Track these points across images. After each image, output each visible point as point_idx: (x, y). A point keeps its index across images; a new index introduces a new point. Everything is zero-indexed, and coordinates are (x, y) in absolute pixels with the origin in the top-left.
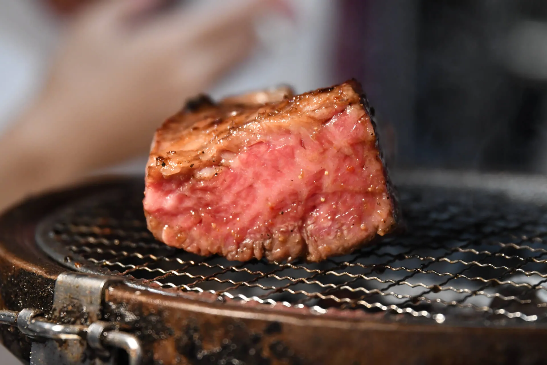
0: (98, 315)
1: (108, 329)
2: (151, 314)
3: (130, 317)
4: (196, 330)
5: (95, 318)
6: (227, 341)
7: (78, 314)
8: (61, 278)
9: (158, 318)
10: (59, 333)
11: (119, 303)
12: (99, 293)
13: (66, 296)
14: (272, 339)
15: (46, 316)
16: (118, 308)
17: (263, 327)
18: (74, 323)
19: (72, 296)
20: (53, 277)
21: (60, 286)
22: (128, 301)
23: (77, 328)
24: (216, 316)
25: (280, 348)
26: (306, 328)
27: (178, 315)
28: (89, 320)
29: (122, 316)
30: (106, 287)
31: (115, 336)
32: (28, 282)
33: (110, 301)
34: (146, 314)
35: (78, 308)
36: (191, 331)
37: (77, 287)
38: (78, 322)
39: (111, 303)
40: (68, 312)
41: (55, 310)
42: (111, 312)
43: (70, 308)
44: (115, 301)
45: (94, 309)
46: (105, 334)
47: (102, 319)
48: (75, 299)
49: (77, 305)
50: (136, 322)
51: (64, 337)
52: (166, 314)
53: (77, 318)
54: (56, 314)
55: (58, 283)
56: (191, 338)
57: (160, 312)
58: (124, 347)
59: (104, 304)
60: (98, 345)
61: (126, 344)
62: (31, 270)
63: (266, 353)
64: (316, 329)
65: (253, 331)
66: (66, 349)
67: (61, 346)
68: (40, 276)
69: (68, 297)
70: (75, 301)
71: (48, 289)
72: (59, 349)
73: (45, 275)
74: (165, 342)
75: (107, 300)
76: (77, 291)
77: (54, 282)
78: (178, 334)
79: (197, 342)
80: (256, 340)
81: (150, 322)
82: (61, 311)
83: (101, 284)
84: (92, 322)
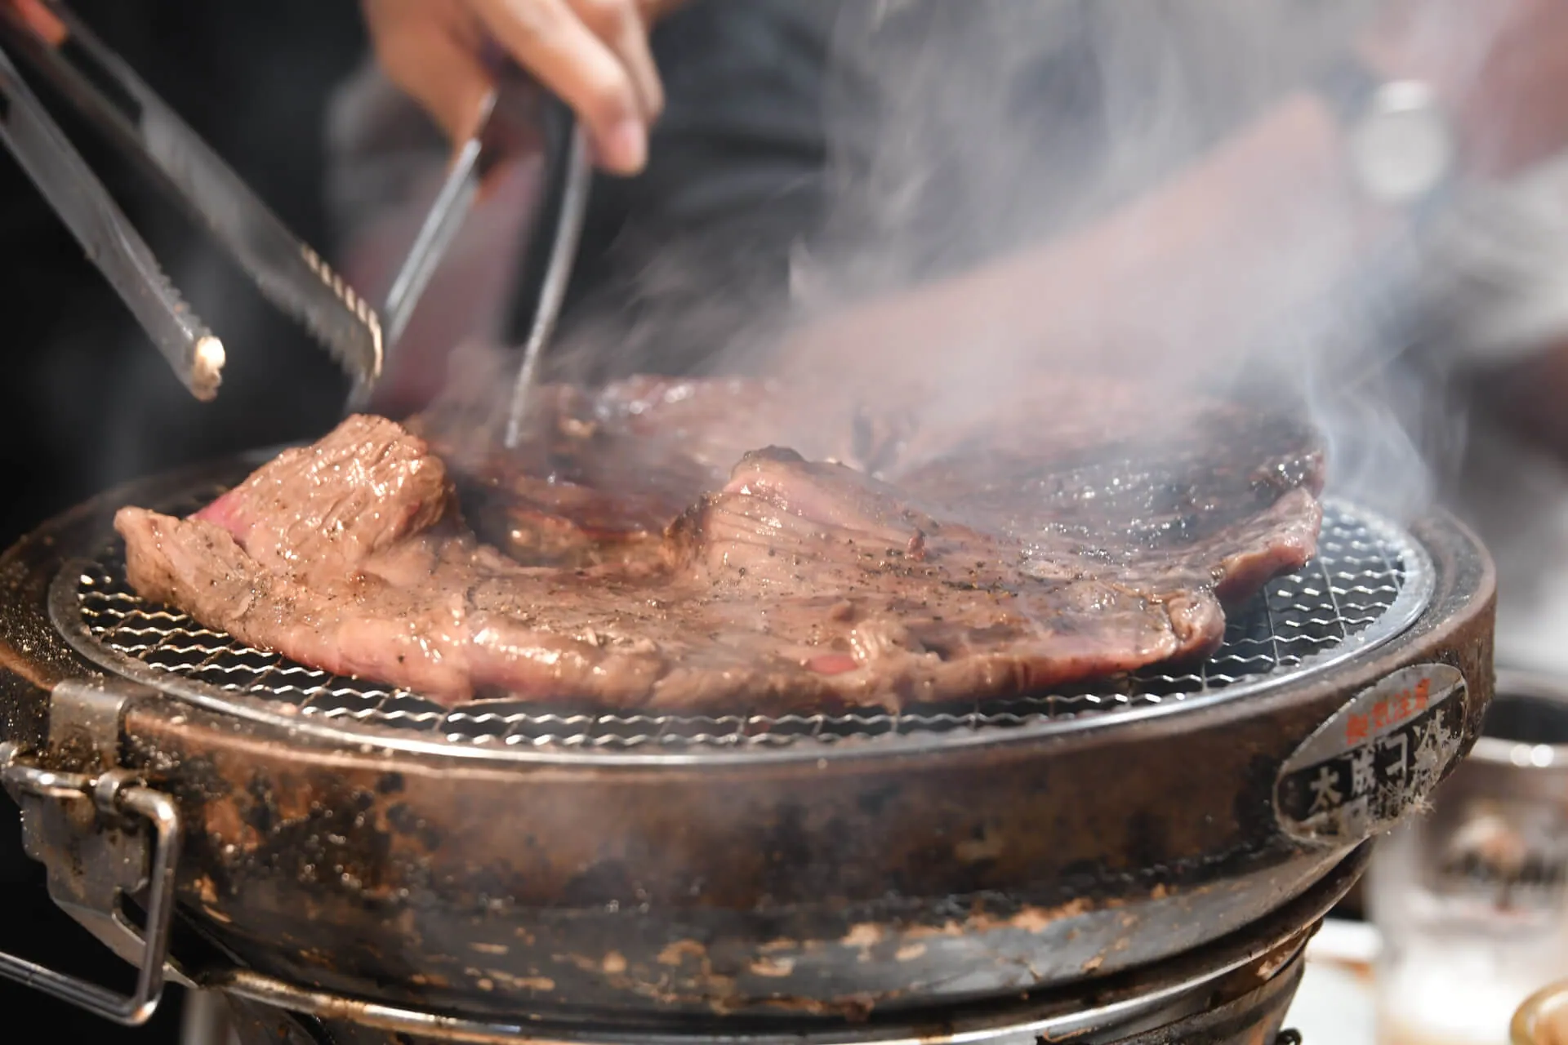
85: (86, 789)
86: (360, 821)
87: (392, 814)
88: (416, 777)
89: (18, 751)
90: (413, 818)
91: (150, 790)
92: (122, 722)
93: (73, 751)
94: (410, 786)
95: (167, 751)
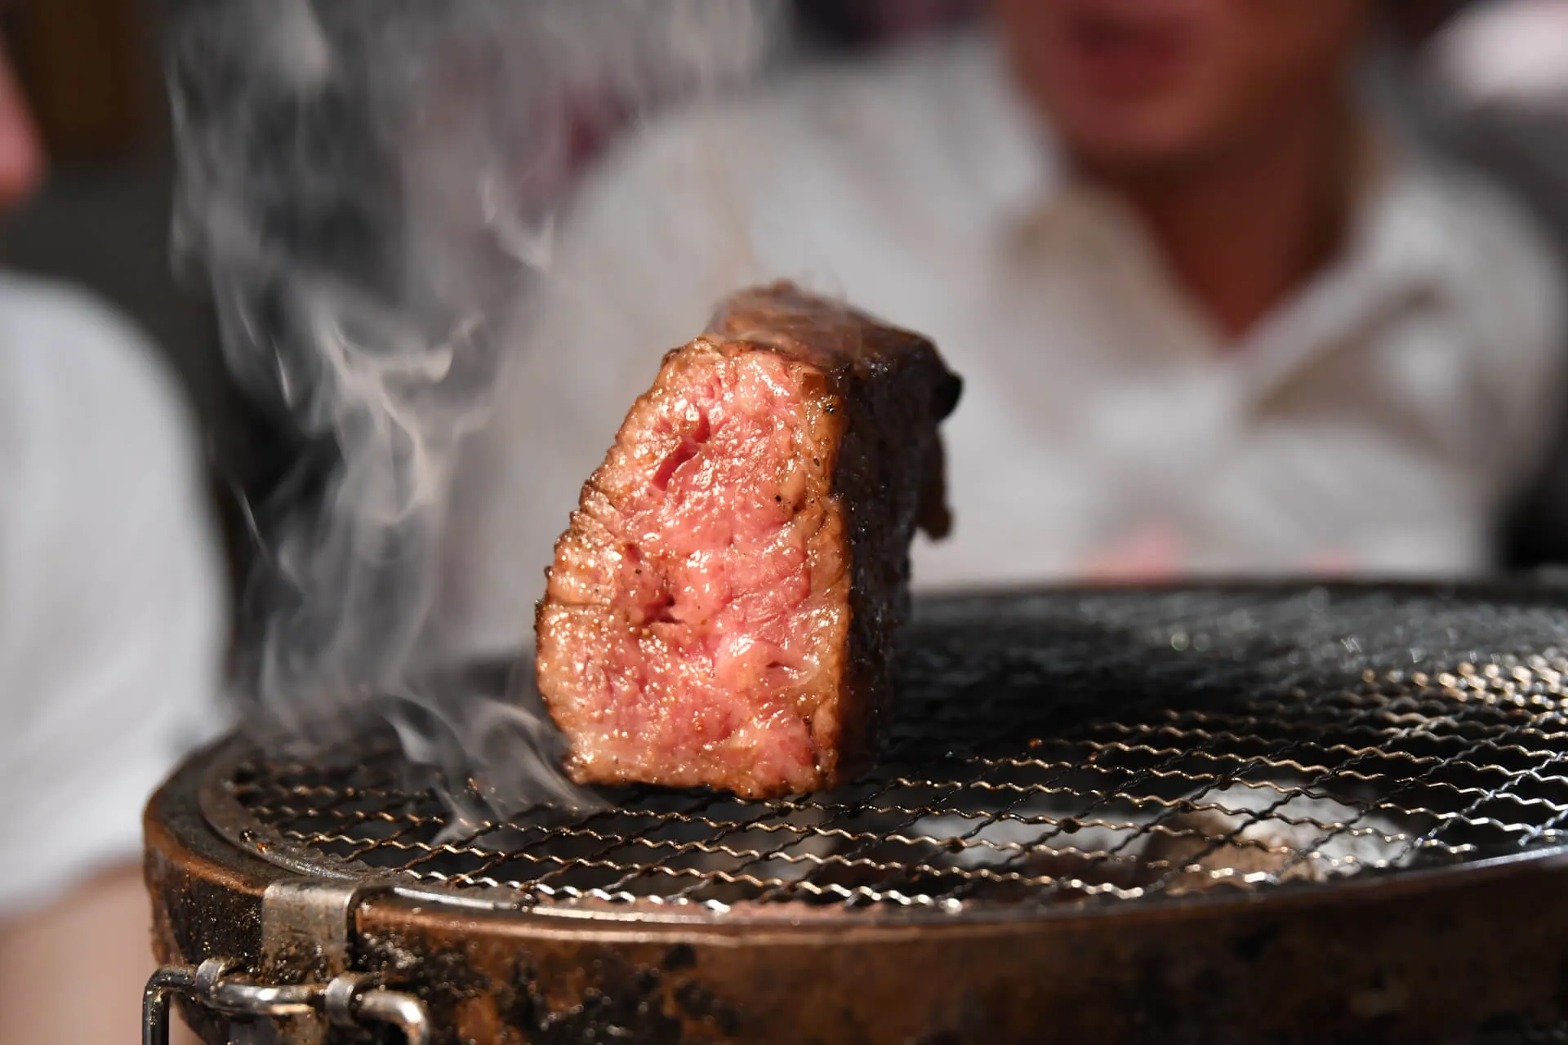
0: (344, 961)
1: (362, 988)
2: (444, 951)
3: (405, 960)
4: (531, 975)
5: (339, 967)
6: (592, 992)
7: (307, 963)
8: (271, 892)
9: (457, 956)
10: (271, 1003)
11: (383, 934)
12: (344, 917)
13: (283, 928)
14: (679, 980)
15: (251, 971)
16: (380, 943)
17: (660, 956)
18: (301, 981)
19: (293, 927)
20: (257, 892)
21: (271, 908)
22: (399, 927)
23: (304, 991)
24: (566, 944)
25: (695, 996)
26: (742, 950)
27: (494, 948)
28: (329, 972)
29: (391, 959)
30: (354, 905)
31: (377, 1000)
33: (365, 930)
34: (434, 949)
35: (307, 948)
36: (523, 979)
37: (302, 908)
38: (310, 977)
39: (367, 935)
40: (288, 959)
41: (265, 956)
42: (370, 951)
43: (292, 950)
44: (374, 930)
45: (333, 948)
46: (359, 997)
47: (354, 968)
48: (301, 932)
49: (305, 944)
50: (416, 968)
51: (281, 1010)
52: (472, 947)
53: (308, 970)
54: (269, 963)
55: (267, 904)
56: (523, 990)
57: (460, 944)
58: (398, 1021)
59: (354, 937)
60: (347, 1021)
61: (399, 1014)
62: (218, 881)
63: (670, 1009)
64: (760, 950)
65: (641, 967)
66: (293, 1031)
67: (282, 1026)
68: (235, 892)
69: (287, 929)
70: (301, 936)
71: (251, 916)
72: (280, 1032)
73: (243, 889)
74: (476, 1003)
75: (359, 929)
76: (303, 917)
77: (259, 900)
78: (498, 985)
79: (538, 999)
80: (649, 983)
81: (445, 965)
82: (277, 957)
83: (345, 898)
84: (335, 975)
85: (315, 1001)
86: (643, 1007)
87: (681, 995)
88: (706, 948)
89: (226, 965)
90: (707, 997)
91: (390, 992)
92: (351, 919)
93: (291, 960)
94: (702, 957)
95: (408, 946)
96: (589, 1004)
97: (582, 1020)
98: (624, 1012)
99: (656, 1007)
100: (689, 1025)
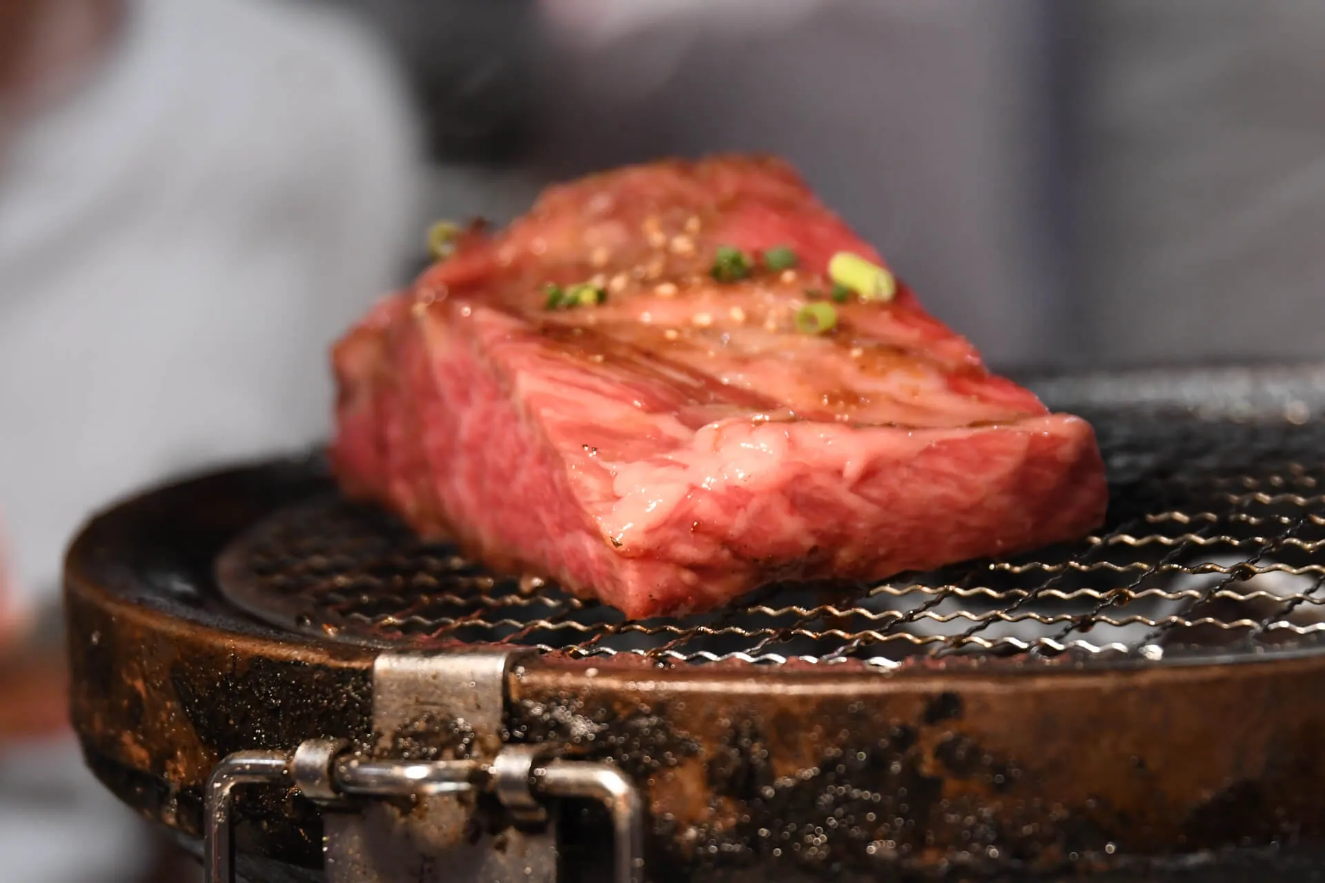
0: (500, 734)
1: (541, 761)
2: (639, 714)
3: (583, 727)
4: (755, 736)
6: (831, 752)
7: (448, 738)
8: (382, 664)
9: (656, 720)
10: (423, 781)
11: (550, 698)
12: (496, 684)
13: (406, 700)
14: (942, 734)
15: (358, 753)
16: (549, 710)
17: (919, 707)
19: (422, 699)
20: (360, 665)
21: (387, 682)
22: (575, 692)
23: (464, 765)
24: (803, 699)
25: (961, 753)
26: (1019, 697)
27: (706, 708)
28: (489, 748)
29: (564, 727)
30: (510, 670)
31: (560, 773)
32: (283, 683)
33: (523, 697)
34: (623, 714)
35: (443, 722)
36: (745, 740)
37: (435, 677)
38: (449, 754)
39: (529, 703)
40: (416, 736)
41: (379, 735)
42: (534, 721)
43: (420, 725)
44: (538, 696)
45: (488, 720)
46: (538, 771)
47: (514, 741)
48: (435, 704)
49: (439, 718)
50: (600, 735)
51: (436, 789)
52: (677, 708)
53: (445, 746)
54: (385, 743)
55: (377, 677)
56: (744, 753)
57: (661, 706)
58: (598, 794)
59: (508, 704)
60: (522, 797)
61: (599, 786)
62: (289, 656)
63: (928, 767)
64: (1040, 696)
65: (896, 720)
66: (421, 817)
67: (405, 813)
68: (319, 667)
69: (412, 702)
70: (435, 710)
71: (347, 693)
72: (402, 820)
73: (333, 663)
74: (679, 773)
75: (514, 696)
76: (436, 687)
77: (367, 674)
78: (708, 750)
79: (762, 763)
80: (906, 738)
81: (636, 731)
82: (396, 736)
83: (498, 665)
84: (484, 750)
85: (477, 777)
86: (896, 767)
87: (944, 752)
88: (978, 696)
90: (975, 752)
91: (574, 763)
92: (505, 682)
93: (421, 737)
94: (970, 707)
95: (588, 712)
96: (827, 766)
97: (817, 784)
98: (874, 774)
99: (911, 767)
100: (951, 785)
